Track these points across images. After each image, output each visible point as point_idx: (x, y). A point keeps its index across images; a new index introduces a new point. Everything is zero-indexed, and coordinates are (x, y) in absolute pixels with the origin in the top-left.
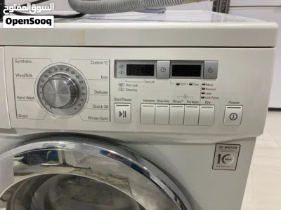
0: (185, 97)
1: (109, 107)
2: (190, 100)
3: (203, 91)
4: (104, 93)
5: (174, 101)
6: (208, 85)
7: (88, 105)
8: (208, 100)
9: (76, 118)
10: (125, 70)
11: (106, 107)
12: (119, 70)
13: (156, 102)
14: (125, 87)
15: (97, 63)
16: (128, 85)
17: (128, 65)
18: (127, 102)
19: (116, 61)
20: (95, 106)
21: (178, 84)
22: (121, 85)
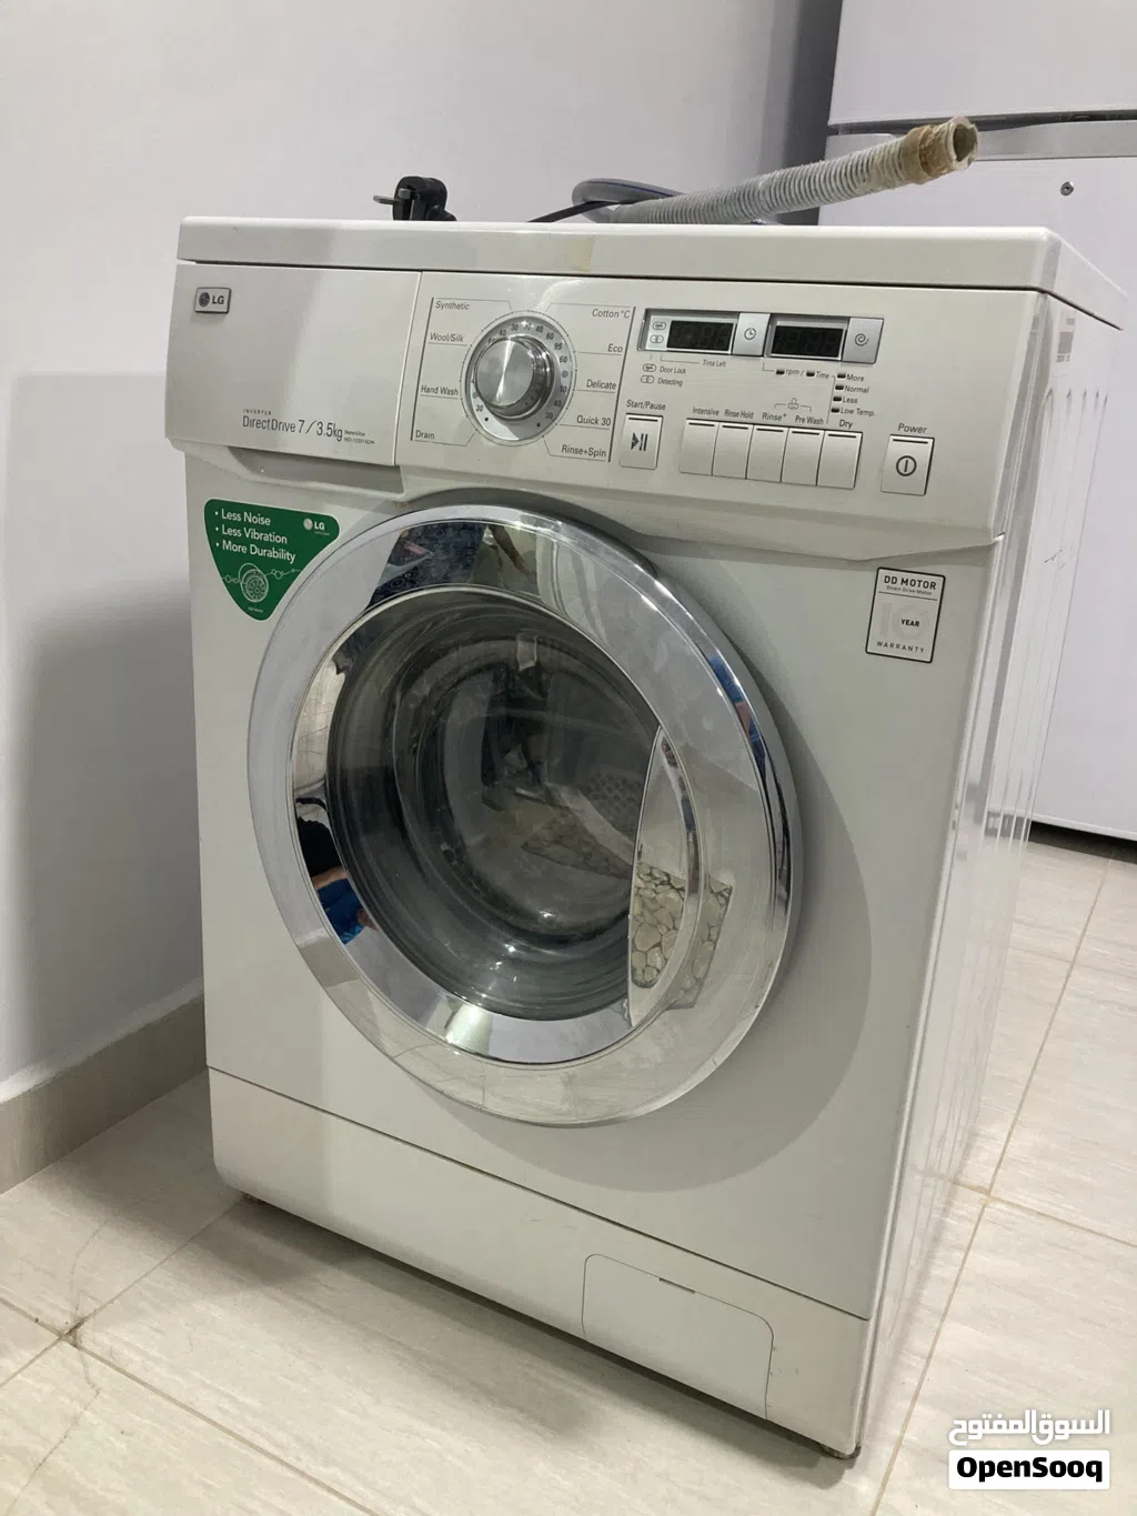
0: (793, 405)
1: (610, 423)
2: (804, 414)
3: (838, 393)
4: (608, 386)
5: (765, 415)
6: (851, 377)
7: (568, 415)
8: (848, 417)
9: (536, 446)
10: (665, 334)
11: (606, 421)
12: (651, 333)
13: (722, 416)
14: (657, 374)
15: (606, 314)
16: (664, 370)
17: (673, 323)
18: (654, 411)
19: (648, 313)
20: (581, 420)
21: (780, 372)
22: (648, 368)
